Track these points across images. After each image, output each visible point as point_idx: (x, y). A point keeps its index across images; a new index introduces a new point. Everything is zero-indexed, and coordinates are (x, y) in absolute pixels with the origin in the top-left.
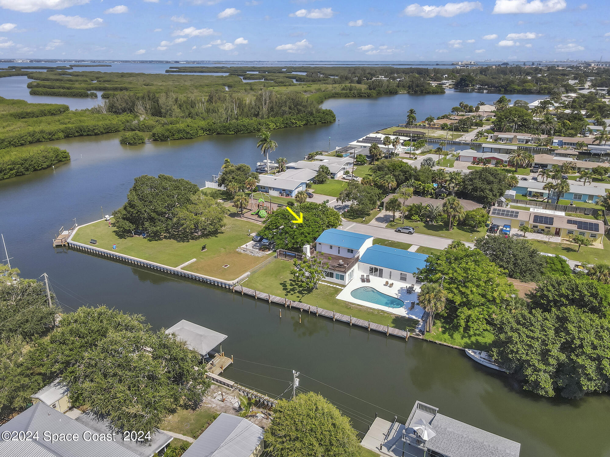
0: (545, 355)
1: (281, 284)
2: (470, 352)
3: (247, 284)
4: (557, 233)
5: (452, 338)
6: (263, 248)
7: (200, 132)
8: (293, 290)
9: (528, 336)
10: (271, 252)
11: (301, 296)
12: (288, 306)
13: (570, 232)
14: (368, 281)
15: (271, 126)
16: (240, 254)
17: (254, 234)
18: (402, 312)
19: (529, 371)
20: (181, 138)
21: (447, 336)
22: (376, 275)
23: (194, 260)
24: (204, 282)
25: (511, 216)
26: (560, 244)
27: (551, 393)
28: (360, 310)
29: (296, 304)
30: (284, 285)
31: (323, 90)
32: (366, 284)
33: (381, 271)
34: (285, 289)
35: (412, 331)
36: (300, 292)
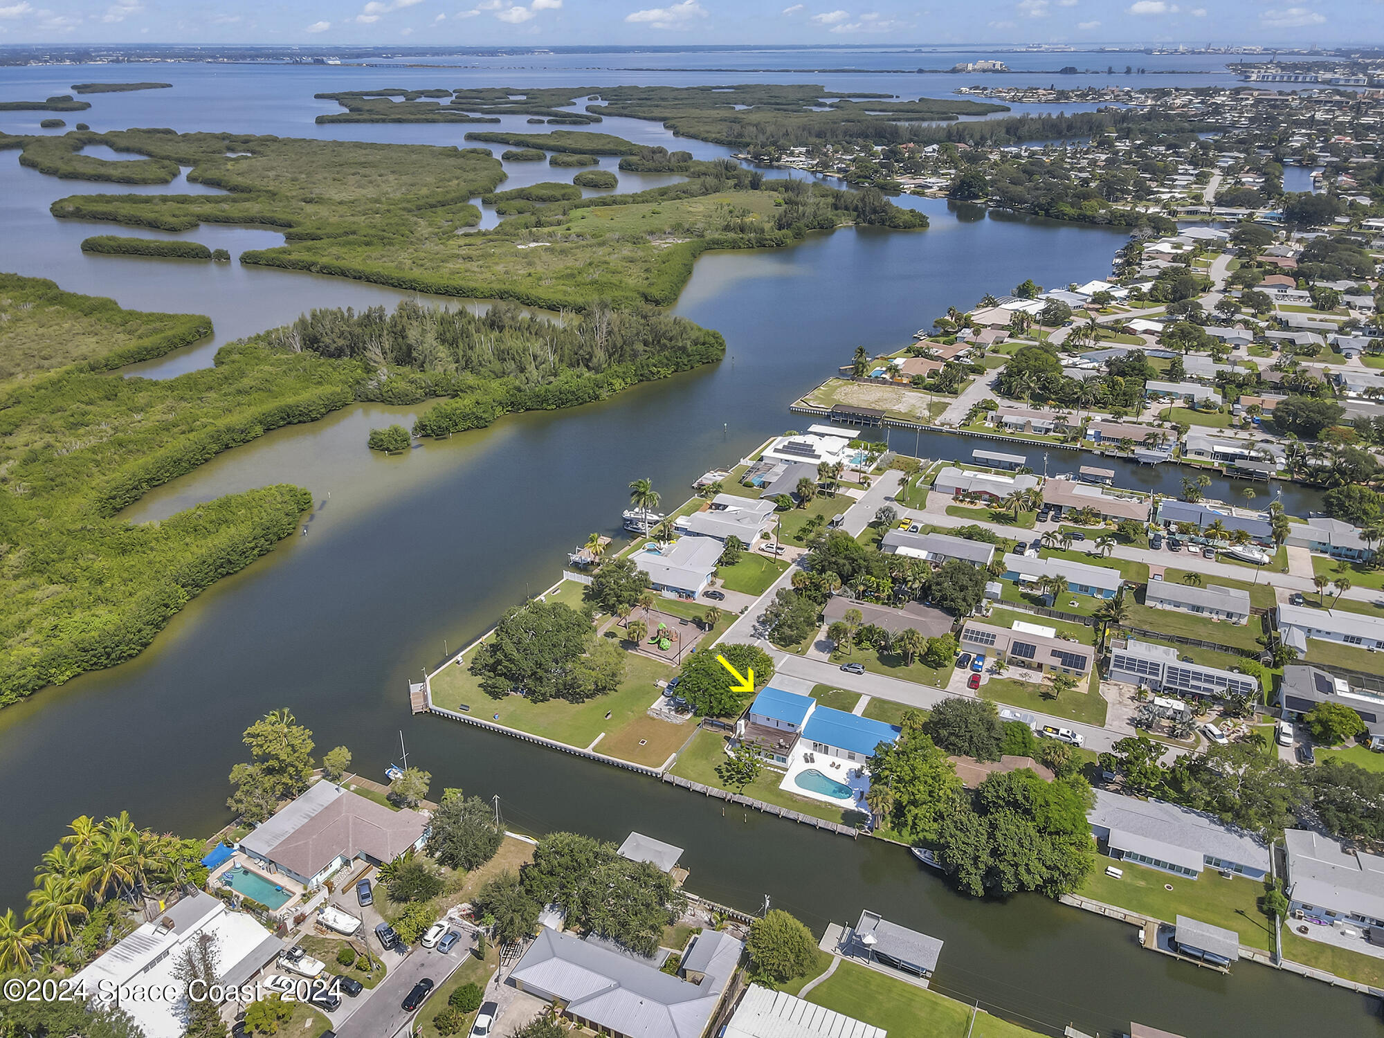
0: (976, 859)
1: (716, 769)
2: (916, 851)
3: (676, 771)
4: (1040, 667)
5: (900, 835)
6: (681, 709)
7: (499, 411)
8: (730, 777)
9: (963, 843)
10: (690, 715)
11: (740, 785)
12: (729, 800)
13: (1054, 668)
14: (813, 761)
15: (617, 386)
16: (653, 719)
17: (663, 684)
18: (850, 804)
19: (963, 875)
20: (469, 429)
21: (895, 833)
22: (820, 751)
23: (603, 735)
24: (624, 768)
25: (987, 641)
26: (1040, 685)
27: (981, 892)
28: (806, 803)
29: (736, 798)
30: (719, 770)
31: (687, 226)
32: (810, 766)
33: (826, 748)
34: (721, 777)
35: (861, 828)
36: (739, 781)
